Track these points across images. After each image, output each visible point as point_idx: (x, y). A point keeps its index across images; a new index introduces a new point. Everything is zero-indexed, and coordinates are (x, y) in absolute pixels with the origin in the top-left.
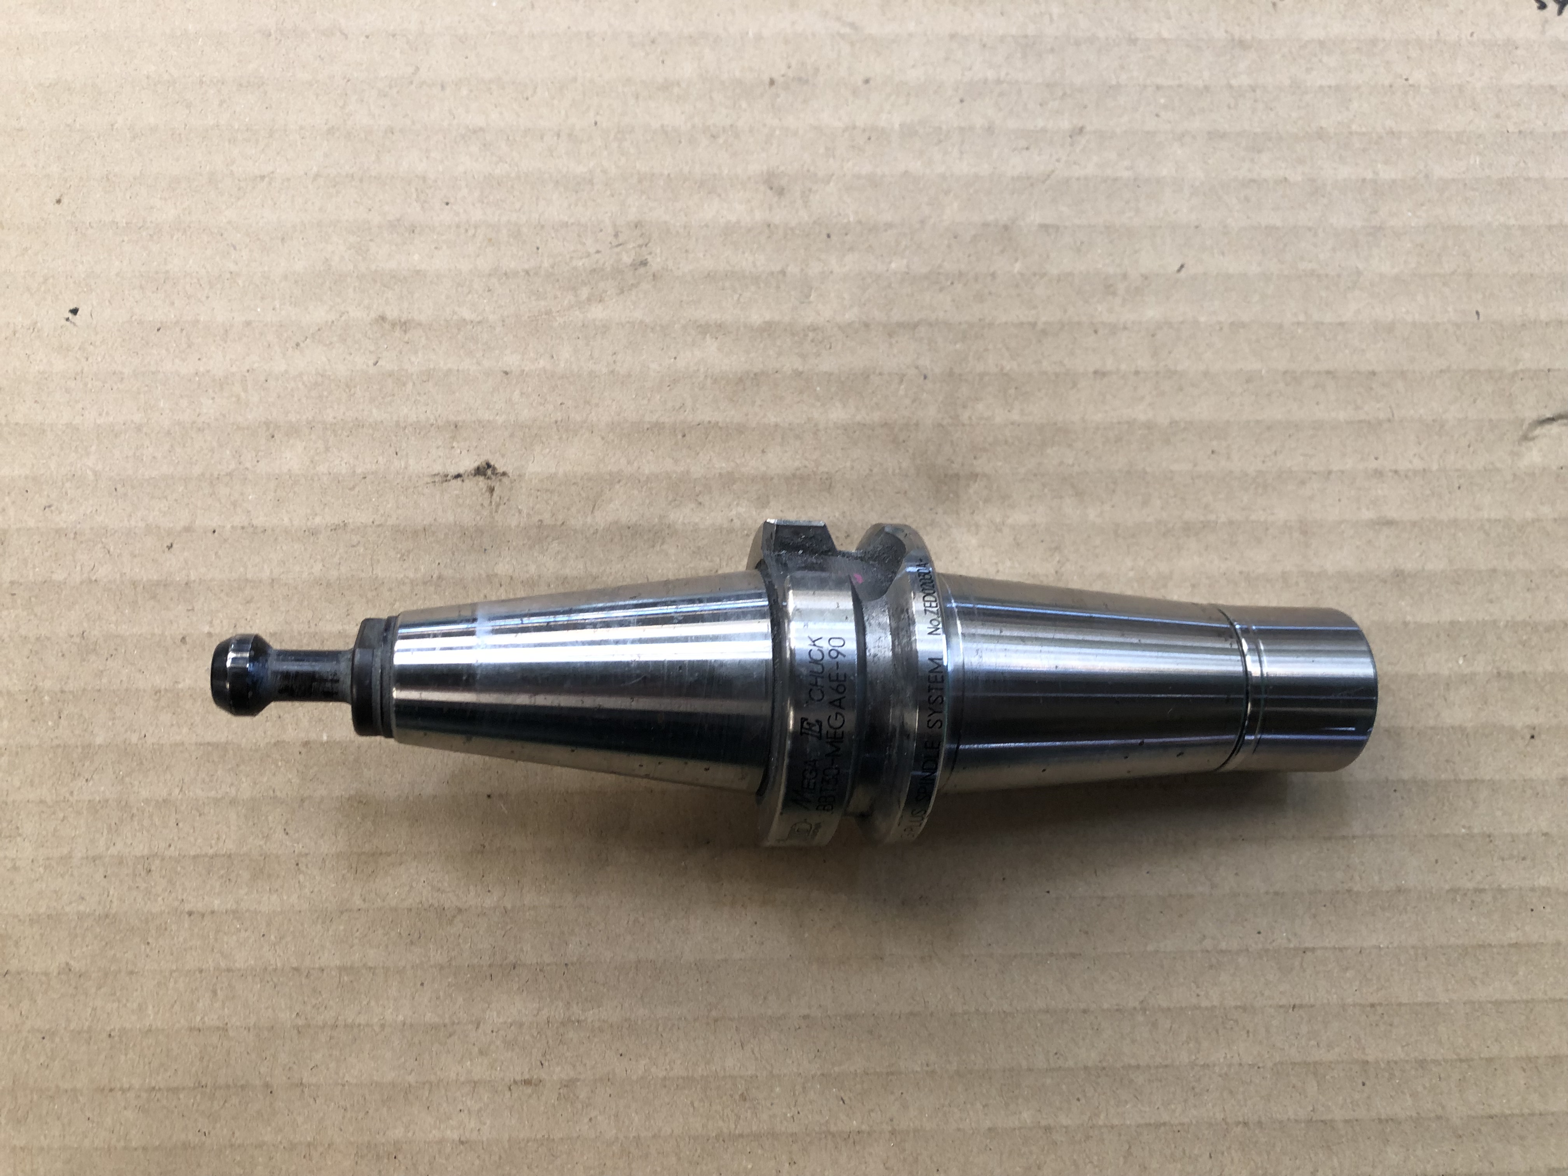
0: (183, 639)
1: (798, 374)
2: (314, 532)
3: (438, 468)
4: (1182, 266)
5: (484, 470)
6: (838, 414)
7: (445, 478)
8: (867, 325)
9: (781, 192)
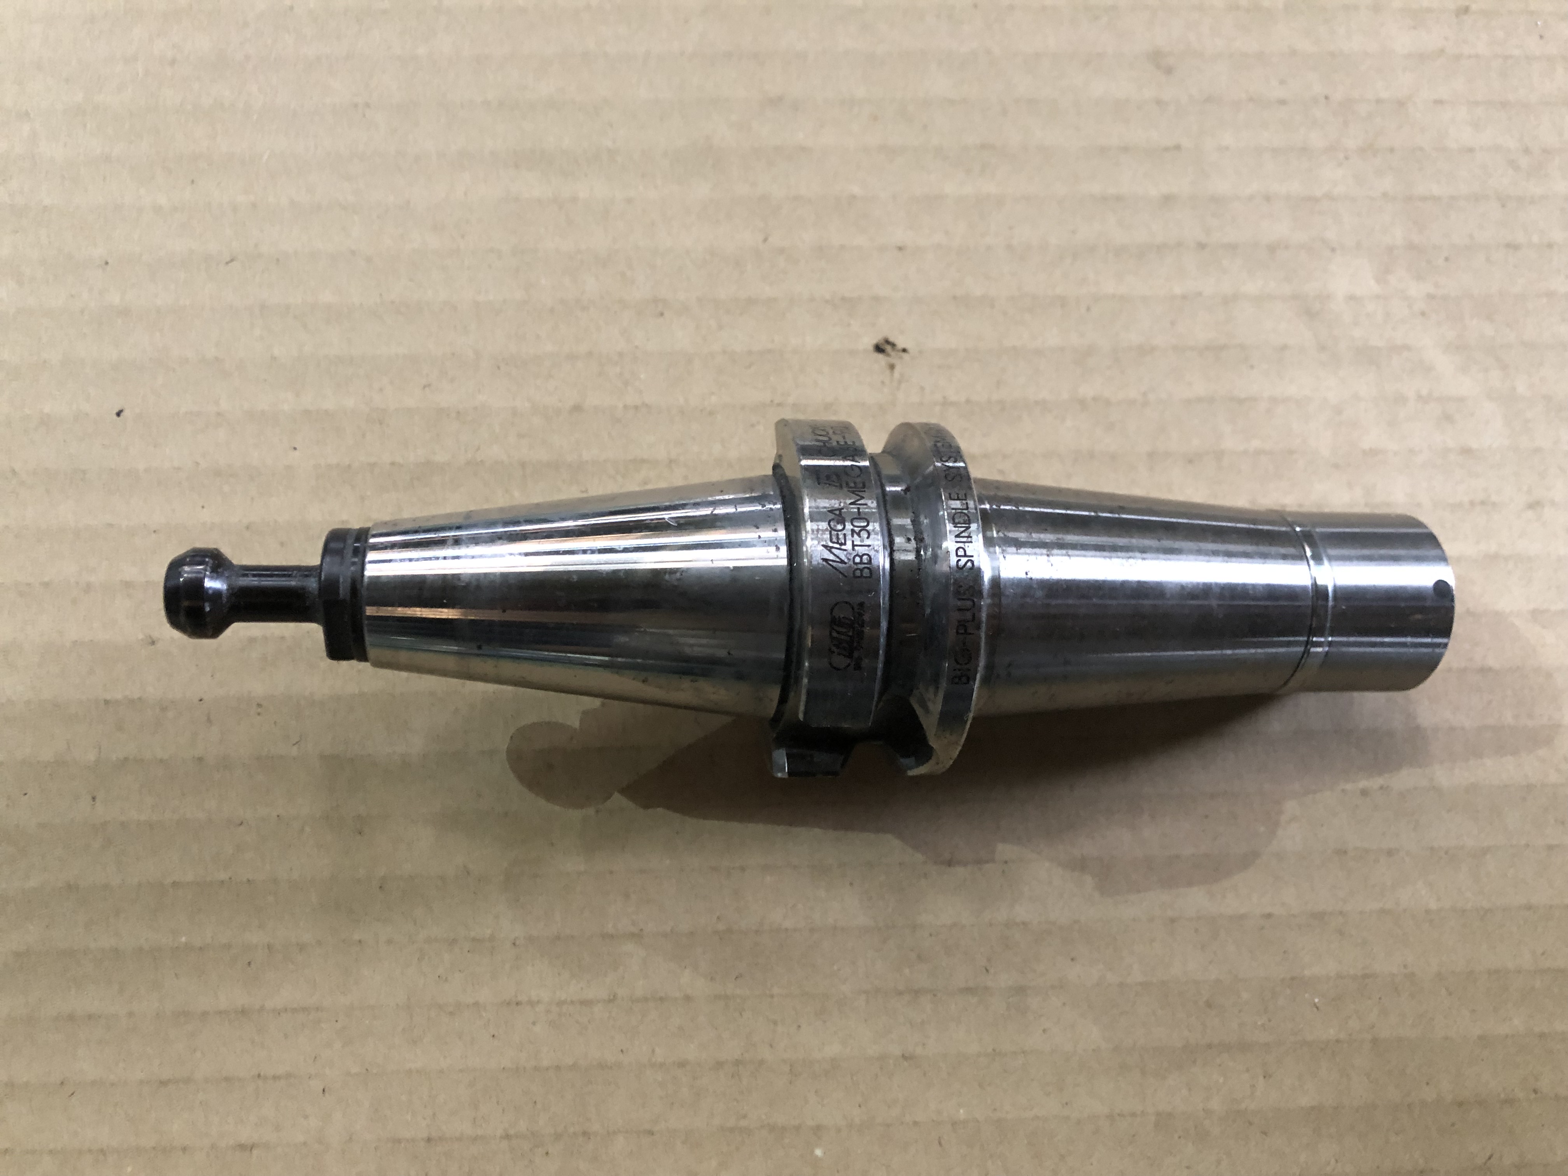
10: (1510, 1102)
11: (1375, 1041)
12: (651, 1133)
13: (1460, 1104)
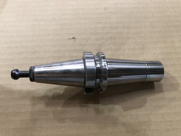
0: (38, 57)
1: (110, 27)
2: (53, 45)
3: (68, 38)
4: (153, 16)
5: (73, 38)
6: (115, 31)
7: (69, 39)
8: (117, 22)
9: (106, 9)
10: (147, 122)
11: (131, 115)
12: (42, 127)
13: (141, 122)
